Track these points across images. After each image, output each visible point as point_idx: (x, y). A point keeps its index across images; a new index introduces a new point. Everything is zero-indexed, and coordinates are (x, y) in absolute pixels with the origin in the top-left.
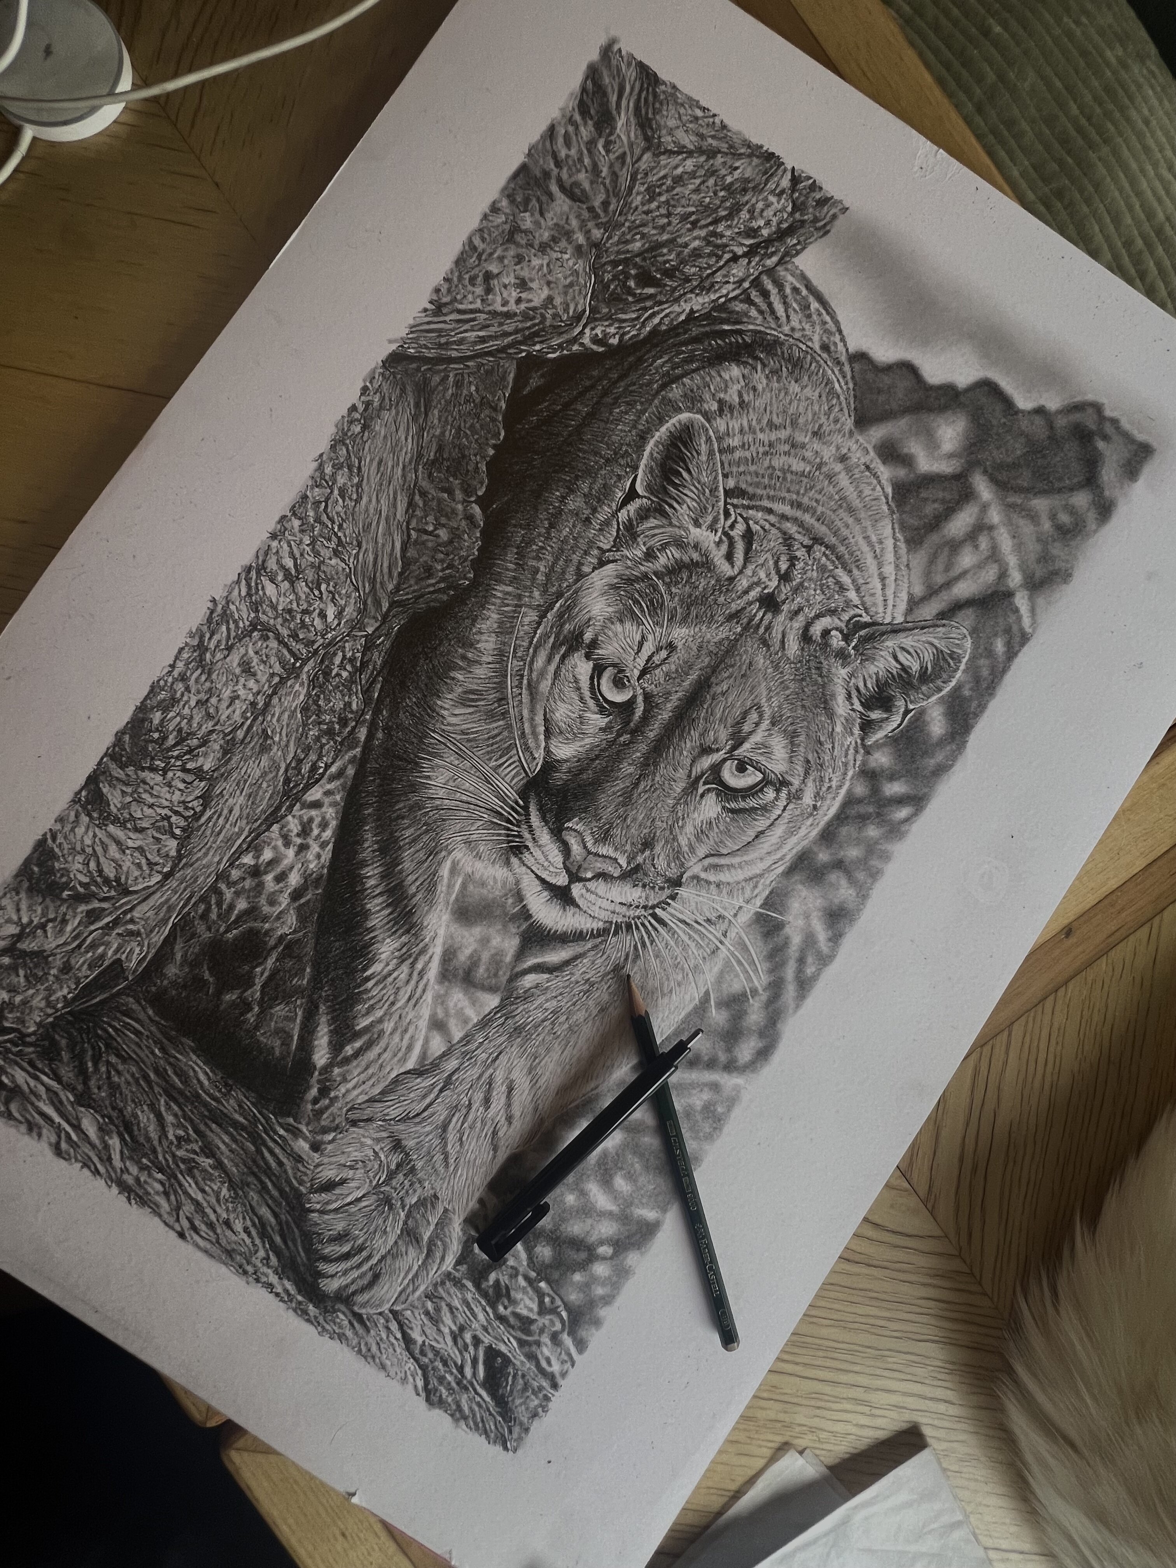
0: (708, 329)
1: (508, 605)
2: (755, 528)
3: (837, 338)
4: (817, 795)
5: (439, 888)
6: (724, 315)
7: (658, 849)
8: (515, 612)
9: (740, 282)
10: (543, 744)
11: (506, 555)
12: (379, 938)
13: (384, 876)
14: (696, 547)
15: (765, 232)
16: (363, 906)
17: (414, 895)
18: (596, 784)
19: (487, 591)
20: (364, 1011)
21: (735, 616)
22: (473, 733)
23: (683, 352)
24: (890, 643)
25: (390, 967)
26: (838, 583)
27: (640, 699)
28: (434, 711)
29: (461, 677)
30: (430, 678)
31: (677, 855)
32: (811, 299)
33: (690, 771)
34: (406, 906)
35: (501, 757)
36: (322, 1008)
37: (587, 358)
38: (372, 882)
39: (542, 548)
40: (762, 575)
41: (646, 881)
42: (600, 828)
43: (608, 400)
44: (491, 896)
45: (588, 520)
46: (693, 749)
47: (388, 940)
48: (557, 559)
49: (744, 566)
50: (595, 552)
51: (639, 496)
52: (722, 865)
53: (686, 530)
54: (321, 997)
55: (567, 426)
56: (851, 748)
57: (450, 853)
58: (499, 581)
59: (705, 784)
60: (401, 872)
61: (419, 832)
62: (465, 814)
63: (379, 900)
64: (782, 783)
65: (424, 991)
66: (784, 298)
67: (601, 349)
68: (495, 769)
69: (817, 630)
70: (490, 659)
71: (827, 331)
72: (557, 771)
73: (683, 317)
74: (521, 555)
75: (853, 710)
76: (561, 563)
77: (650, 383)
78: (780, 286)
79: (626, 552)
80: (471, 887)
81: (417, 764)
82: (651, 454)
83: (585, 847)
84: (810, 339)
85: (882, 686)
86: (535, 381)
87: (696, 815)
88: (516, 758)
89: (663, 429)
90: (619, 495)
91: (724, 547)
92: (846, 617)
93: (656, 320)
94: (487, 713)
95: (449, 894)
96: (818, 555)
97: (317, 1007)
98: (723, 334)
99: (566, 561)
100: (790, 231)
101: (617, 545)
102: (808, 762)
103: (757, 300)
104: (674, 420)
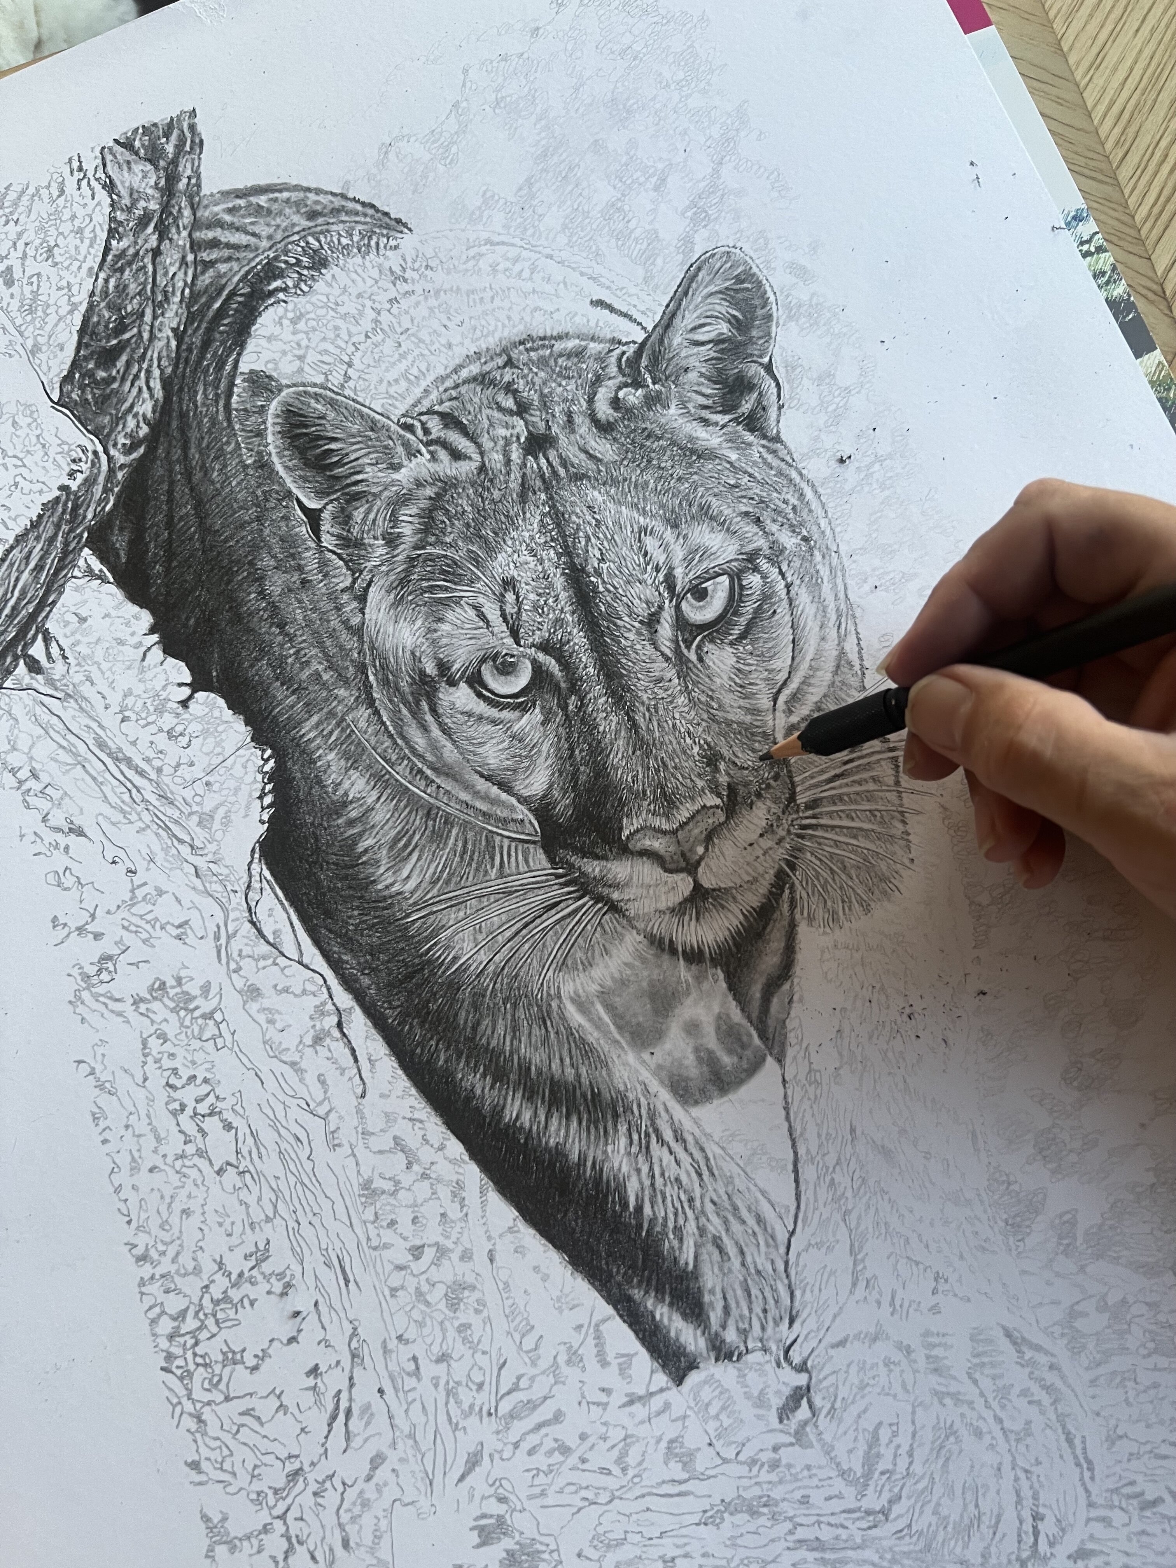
0: (204, 325)
1: (331, 733)
2: (445, 407)
3: (312, 196)
4: (793, 529)
5: (591, 1039)
6: (203, 300)
7: (726, 752)
8: (343, 730)
9: (183, 261)
10: (513, 800)
11: (275, 696)
12: (600, 1157)
13: (530, 1095)
14: (419, 484)
15: (154, 206)
16: (547, 1149)
17: (578, 1076)
18: (600, 771)
19: (298, 745)
20: (676, 1243)
21: (525, 489)
22: (442, 871)
23: (208, 365)
24: (677, 339)
25: (645, 1169)
26: (569, 356)
27: (541, 657)
28: (385, 899)
29: (370, 842)
30: (346, 877)
31: (749, 732)
32: (254, 200)
33: (663, 654)
34: (584, 1096)
35: (492, 859)
36: (637, 1294)
37: (139, 470)
38: (527, 1116)
39: (297, 653)
40: (502, 432)
41: (754, 788)
42: (655, 799)
43: (198, 476)
44: (645, 984)
45: (304, 582)
46: (639, 633)
47: (610, 1148)
48: (321, 644)
49: (479, 446)
50: (345, 597)
51: (321, 511)
52: (799, 689)
53: (393, 483)
54: (619, 1285)
55: (191, 539)
56: (765, 455)
57: (560, 997)
58: (299, 724)
59: (688, 647)
60: (539, 1073)
61: (509, 1017)
62: (527, 946)
63: (554, 1122)
64: (751, 559)
65: (702, 1149)
66: (232, 227)
67: (142, 450)
68: (501, 875)
69: (604, 410)
70: (375, 794)
71: (297, 204)
72: (556, 803)
73: (174, 343)
74: (287, 681)
75: (723, 427)
76: (328, 643)
77: (214, 421)
78: (219, 224)
79: (369, 565)
80: (617, 1001)
81: (430, 962)
82: (286, 467)
83: (664, 833)
84: (294, 225)
85: (718, 378)
86: (120, 541)
87: (718, 681)
88: (506, 842)
89: (270, 438)
90: (304, 530)
91: (443, 454)
92: (613, 370)
93: (156, 372)
94: (431, 840)
95: (606, 1033)
96: (524, 358)
97: (629, 1299)
98: (221, 313)
99: (331, 636)
100: (172, 178)
101: (355, 570)
102: (747, 514)
103: (214, 256)
104: (270, 421)
